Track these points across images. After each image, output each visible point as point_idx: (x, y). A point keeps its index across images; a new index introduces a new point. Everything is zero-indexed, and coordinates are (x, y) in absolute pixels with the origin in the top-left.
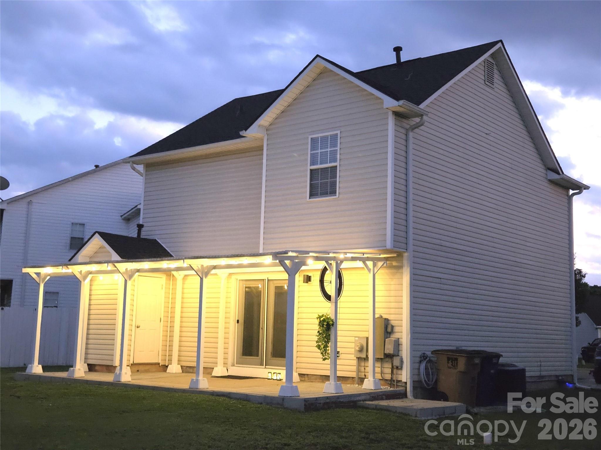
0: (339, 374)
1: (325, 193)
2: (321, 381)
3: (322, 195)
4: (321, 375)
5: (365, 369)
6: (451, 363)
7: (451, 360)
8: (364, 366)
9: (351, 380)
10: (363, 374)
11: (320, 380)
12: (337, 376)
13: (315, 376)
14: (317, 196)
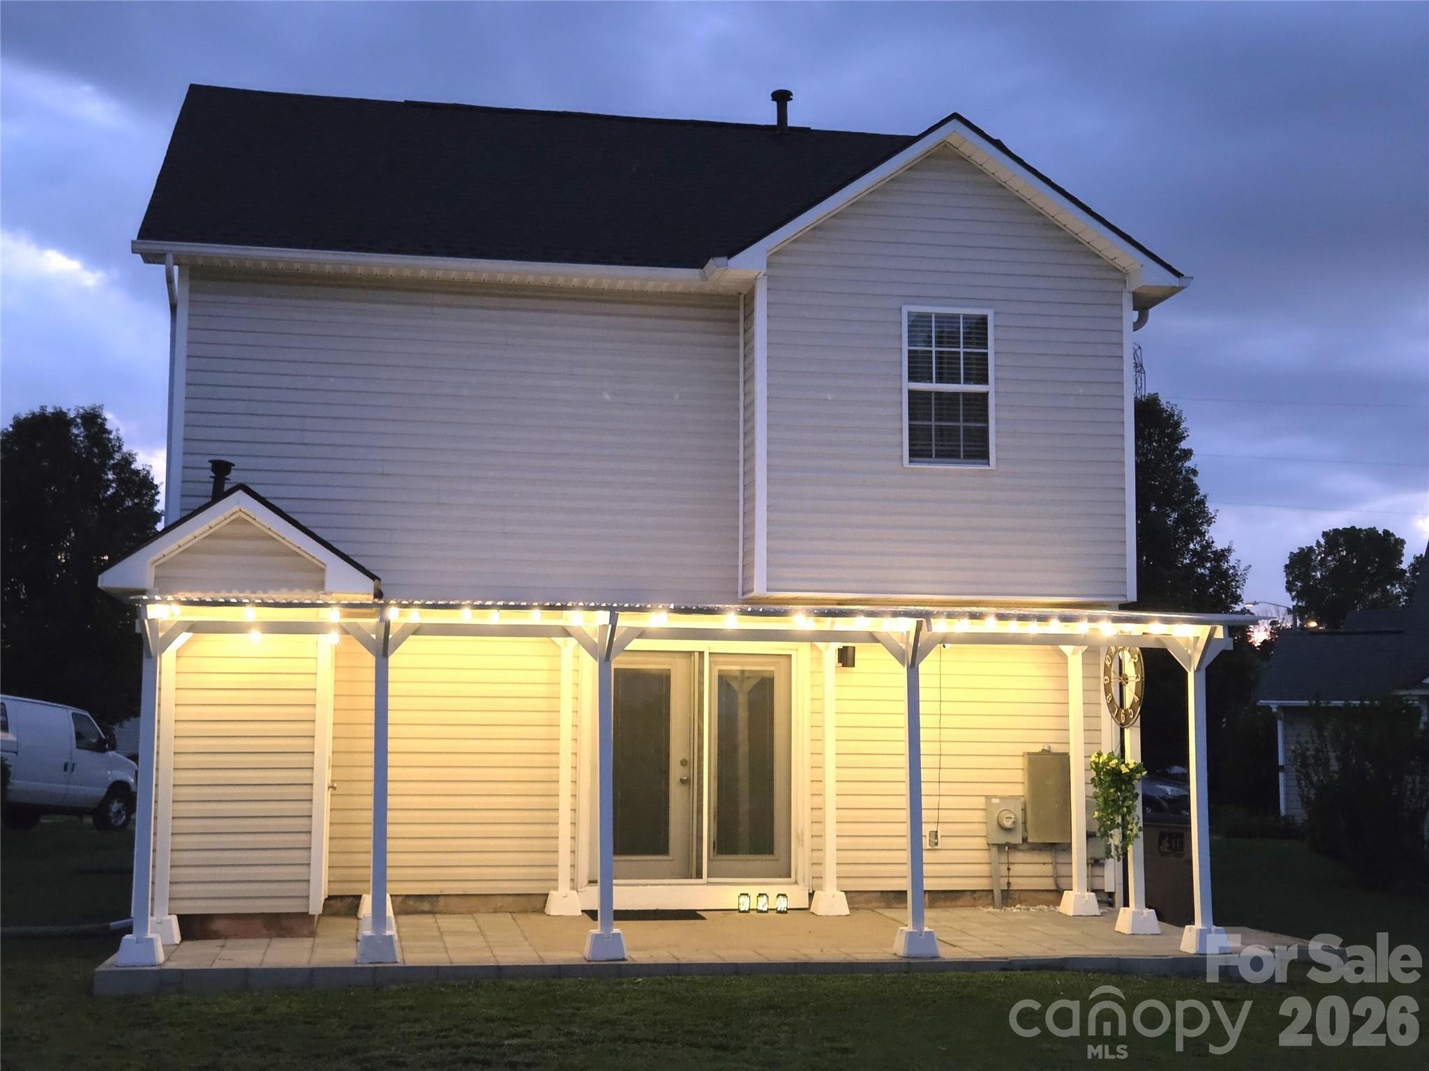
0: (929, 884)
1: (948, 454)
2: (883, 904)
3: (942, 456)
4: (882, 892)
5: (1009, 869)
6: (1168, 845)
7: (1167, 839)
8: (1008, 863)
9: (968, 897)
10: (1004, 881)
11: (880, 902)
12: (925, 891)
13: (865, 896)
14: (927, 459)
